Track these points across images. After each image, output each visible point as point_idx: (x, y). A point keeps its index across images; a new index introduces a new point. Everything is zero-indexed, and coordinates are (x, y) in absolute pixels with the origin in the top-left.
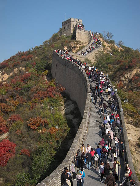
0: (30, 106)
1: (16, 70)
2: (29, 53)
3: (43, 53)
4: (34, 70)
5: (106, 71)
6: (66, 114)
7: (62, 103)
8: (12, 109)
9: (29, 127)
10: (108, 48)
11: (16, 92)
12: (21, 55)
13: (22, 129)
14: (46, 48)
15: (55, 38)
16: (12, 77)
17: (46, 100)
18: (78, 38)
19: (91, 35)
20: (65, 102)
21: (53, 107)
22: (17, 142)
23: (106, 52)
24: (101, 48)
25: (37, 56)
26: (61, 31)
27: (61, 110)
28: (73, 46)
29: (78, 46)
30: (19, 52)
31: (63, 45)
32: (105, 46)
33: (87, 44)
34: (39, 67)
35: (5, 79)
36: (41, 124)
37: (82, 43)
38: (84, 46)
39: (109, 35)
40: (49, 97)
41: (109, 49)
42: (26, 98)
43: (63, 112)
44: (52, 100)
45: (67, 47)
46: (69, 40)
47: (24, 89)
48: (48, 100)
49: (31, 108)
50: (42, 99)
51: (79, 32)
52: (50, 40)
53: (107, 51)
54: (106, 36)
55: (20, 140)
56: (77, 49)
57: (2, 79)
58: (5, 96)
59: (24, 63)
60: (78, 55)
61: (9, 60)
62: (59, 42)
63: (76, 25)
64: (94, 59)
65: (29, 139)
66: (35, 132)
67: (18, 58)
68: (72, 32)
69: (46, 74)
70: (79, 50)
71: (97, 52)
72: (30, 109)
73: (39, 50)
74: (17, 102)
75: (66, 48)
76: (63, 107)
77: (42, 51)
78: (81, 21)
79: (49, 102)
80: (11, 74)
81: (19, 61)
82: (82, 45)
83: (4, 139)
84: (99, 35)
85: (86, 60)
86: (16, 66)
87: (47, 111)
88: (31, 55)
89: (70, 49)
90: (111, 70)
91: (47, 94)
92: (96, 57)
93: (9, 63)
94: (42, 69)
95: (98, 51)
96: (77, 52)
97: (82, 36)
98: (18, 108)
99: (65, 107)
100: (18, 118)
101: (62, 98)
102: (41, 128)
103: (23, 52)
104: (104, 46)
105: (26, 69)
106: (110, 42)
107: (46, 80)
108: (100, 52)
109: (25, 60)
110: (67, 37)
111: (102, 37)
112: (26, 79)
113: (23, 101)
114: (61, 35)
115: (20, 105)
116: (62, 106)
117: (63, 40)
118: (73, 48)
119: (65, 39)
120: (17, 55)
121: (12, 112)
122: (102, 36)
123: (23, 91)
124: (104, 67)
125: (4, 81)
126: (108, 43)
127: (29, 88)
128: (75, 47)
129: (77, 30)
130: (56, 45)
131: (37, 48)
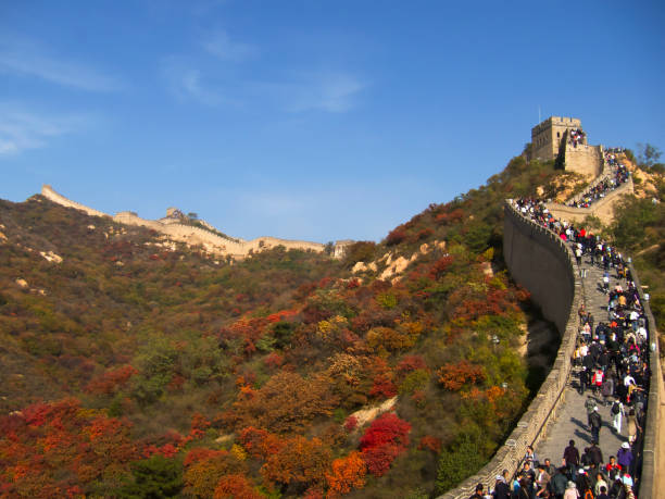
0: (446, 334)
1: (424, 248)
2: (454, 206)
3: (488, 204)
4: (462, 248)
5: (642, 245)
6: (530, 354)
7: (523, 327)
8: (409, 343)
9: (441, 386)
10: (649, 184)
11: (418, 301)
12: (435, 212)
13: (426, 390)
14: (494, 194)
15: (515, 167)
16: (415, 264)
17: (483, 320)
18: (569, 164)
19: (601, 156)
20: (530, 324)
21: (500, 337)
22: (415, 419)
23: (641, 195)
24: (629, 187)
25: (474, 213)
26: (529, 150)
27: (519, 345)
28: (558, 185)
29: (572, 184)
30: (431, 206)
31: (534, 185)
32: (640, 180)
33: (593, 177)
34: (474, 240)
35: (399, 270)
36: (469, 380)
37: (581, 177)
38: (585, 185)
39: (649, 153)
40: (493, 313)
41: (652, 188)
42: (439, 315)
43: (524, 350)
44: (499, 321)
45: (544, 189)
46: (550, 170)
47: (435, 295)
48: (488, 321)
49: (448, 339)
50: (475, 319)
51: (573, 149)
52: (503, 175)
53: (646, 192)
54: (644, 156)
55: (422, 415)
56: (568, 191)
57: (394, 270)
58: (392, 313)
59: (442, 231)
60: (570, 209)
61: (409, 226)
62: (525, 176)
63: (566, 134)
64: (612, 216)
65: (442, 412)
66: (455, 397)
67: (428, 220)
68: (556, 151)
69: (491, 258)
70: (573, 195)
71: (618, 198)
72: (446, 343)
73: (478, 198)
74: (418, 327)
75: (541, 191)
76: (523, 338)
77: (485, 201)
78: (577, 122)
79: (492, 327)
80: (414, 258)
81: (432, 228)
82: (580, 182)
83: (388, 412)
84: (623, 155)
85: (589, 218)
86: (424, 237)
87: (485, 349)
88: (459, 211)
89: (552, 194)
90: (653, 241)
91: (488, 308)
92: (617, 210)
93: (410, 232)
94: (481, 245)
95: (620, 195)
96: (568, 199)
97: (579, 161)
98: (420, 340)
99: (528, 337)
100: (418, 363)
101: (522, 317)
102: (469, 388)
103: (442, 206)
104: (637, 181)
105: (447, 244)
106: (652, 168)
107: (489, 271)
108: (627, 196)
109: (444, 223)
110: (544, 164)
111: (630, 158)
112: (441, 270)
113: (432, 325)
114: (529, 158)
115: (425, 334)
116: (522, 334)
117: (534, 172)
118: (558, 190)
119: (538, 168)
120: (427, 212)
121: (406, 349)
122: (632, 157)
123: (433, 300)
124: (636, 234)
125: (398, 275)
126: (649, 172)
127: (446, 292)
128: (562, 188)
129: (568, 147)
130: (518, 185)
131: (473, 193)
